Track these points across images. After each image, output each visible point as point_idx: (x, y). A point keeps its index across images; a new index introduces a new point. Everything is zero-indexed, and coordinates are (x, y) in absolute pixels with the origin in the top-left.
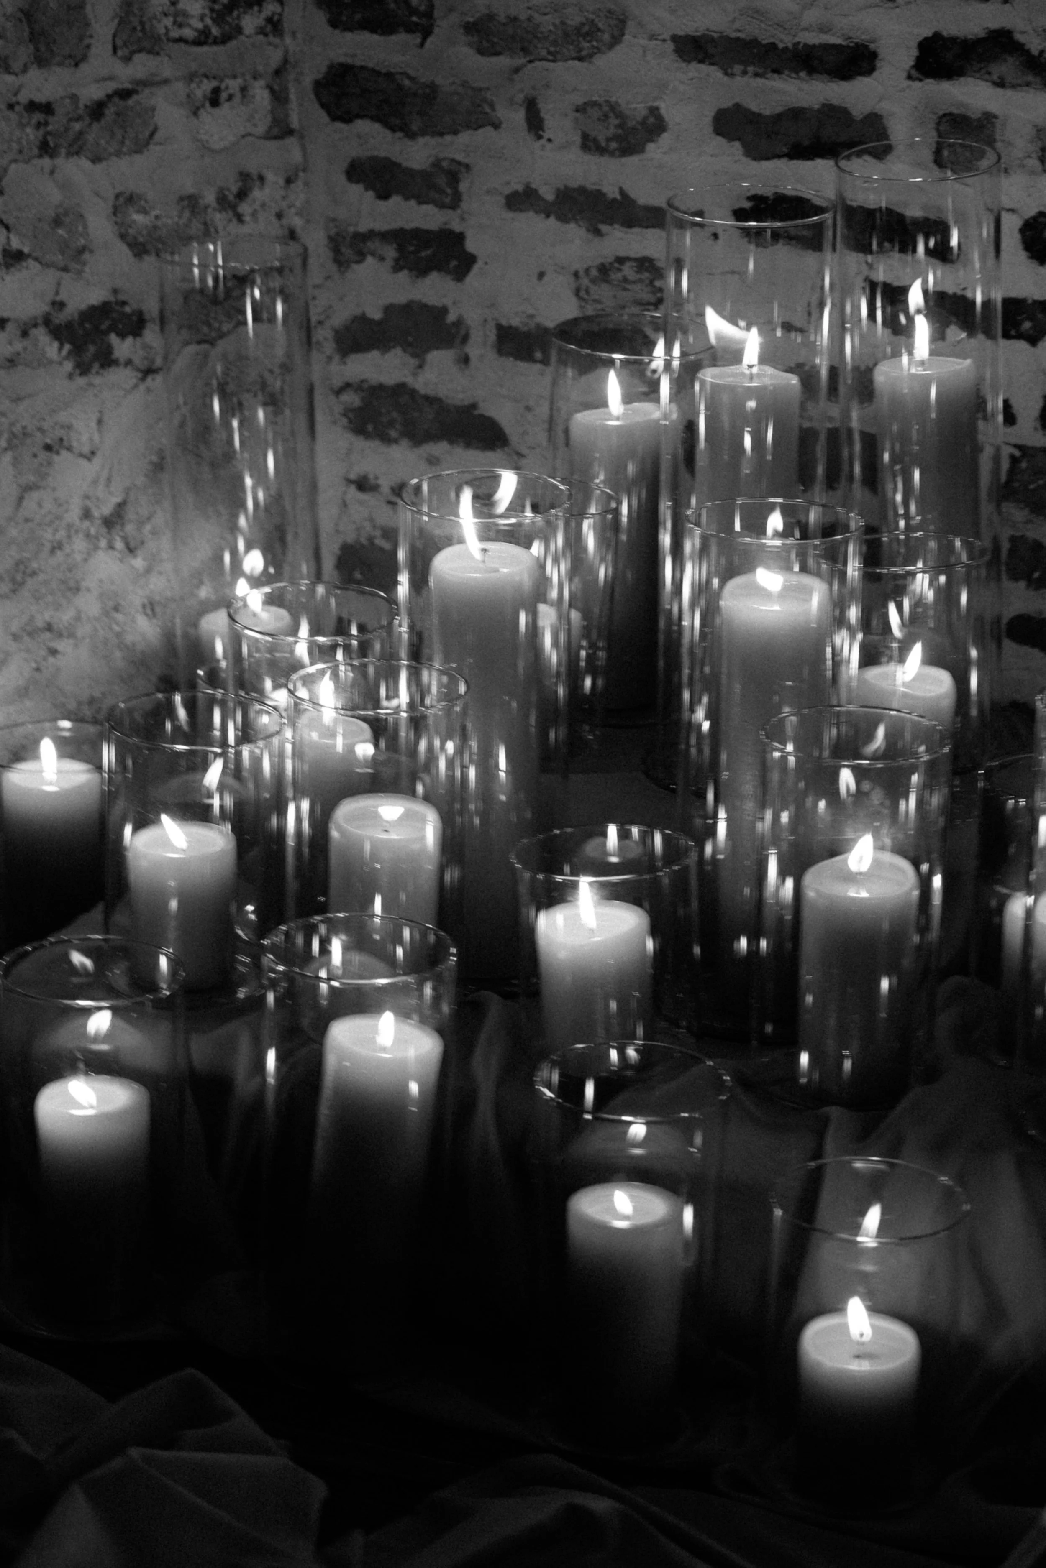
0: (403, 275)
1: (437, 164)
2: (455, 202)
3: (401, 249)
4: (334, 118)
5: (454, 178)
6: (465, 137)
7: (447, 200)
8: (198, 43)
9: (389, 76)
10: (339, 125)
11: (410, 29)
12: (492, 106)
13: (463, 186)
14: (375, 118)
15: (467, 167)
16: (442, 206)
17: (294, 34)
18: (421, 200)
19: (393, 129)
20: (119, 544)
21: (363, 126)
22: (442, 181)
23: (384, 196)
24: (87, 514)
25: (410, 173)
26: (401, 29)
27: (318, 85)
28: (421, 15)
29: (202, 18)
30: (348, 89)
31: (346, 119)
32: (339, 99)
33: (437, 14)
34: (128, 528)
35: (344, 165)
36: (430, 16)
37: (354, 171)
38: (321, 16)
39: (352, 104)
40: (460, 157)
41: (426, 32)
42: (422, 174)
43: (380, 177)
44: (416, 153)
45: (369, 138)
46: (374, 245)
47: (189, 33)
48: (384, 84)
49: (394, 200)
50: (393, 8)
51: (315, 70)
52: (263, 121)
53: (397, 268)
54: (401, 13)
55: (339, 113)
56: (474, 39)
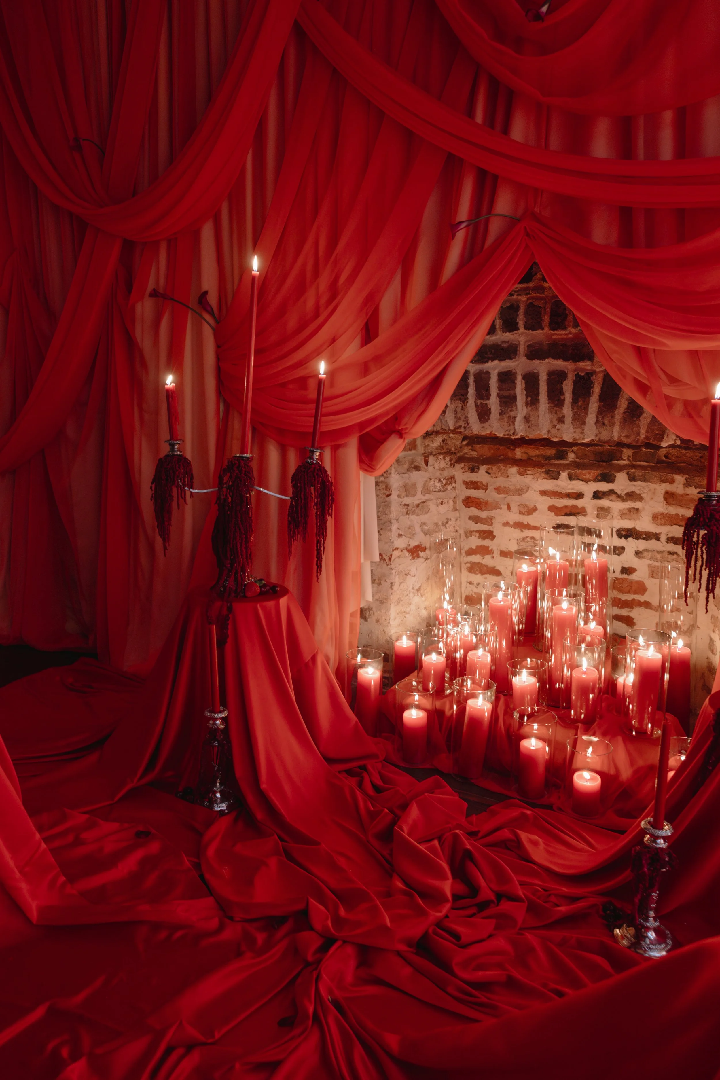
0: (480, 540)
1: (488, 517)
2: (492, 525)
3: (480, 534)
4: (466, 507)
5: (492, 519)
6: (494, 511)
7: (490, 524)
8: (439, 492)
9: (478, 499)
10: (467, 508)
11: (483, 489)
12: (500, 505)
13: (494, 521)
14: (475, 507)
15: (494, 517)
16: (488, 525)
17: (458, 490)
18: (484, 524)
19: (478, 509)
20: (419, 595)
21: (472, 509)
22: (489, 520)
23: (476, 523)
24: (413, 588)
25: (482, 518)
26: (481, 489)
27: (463, 500)
29: (439, 487)
30: (469, 501)
31: (469, 507)
32: (467, 503)
33: (488, 486)
34: (422, 591)
35: (468, 517)
36: (487, 486)
37: (470, 518)
38: (464, 487)
39: (470, 504)
40: (493, 515)
41: (486, 490)
42: (485, 519)
43: (476, 519)
44: (484, 514)
45: (474, 511)
46: (474, 533)
47: (437, 490)
48: (477, 500)
49: (479, 524)
50: (479, 484)
51: (462, 497)
52: (451, 508)
53: (479, 538)
54: (481, 485)
55: (467, 506)
56: (497, 491)
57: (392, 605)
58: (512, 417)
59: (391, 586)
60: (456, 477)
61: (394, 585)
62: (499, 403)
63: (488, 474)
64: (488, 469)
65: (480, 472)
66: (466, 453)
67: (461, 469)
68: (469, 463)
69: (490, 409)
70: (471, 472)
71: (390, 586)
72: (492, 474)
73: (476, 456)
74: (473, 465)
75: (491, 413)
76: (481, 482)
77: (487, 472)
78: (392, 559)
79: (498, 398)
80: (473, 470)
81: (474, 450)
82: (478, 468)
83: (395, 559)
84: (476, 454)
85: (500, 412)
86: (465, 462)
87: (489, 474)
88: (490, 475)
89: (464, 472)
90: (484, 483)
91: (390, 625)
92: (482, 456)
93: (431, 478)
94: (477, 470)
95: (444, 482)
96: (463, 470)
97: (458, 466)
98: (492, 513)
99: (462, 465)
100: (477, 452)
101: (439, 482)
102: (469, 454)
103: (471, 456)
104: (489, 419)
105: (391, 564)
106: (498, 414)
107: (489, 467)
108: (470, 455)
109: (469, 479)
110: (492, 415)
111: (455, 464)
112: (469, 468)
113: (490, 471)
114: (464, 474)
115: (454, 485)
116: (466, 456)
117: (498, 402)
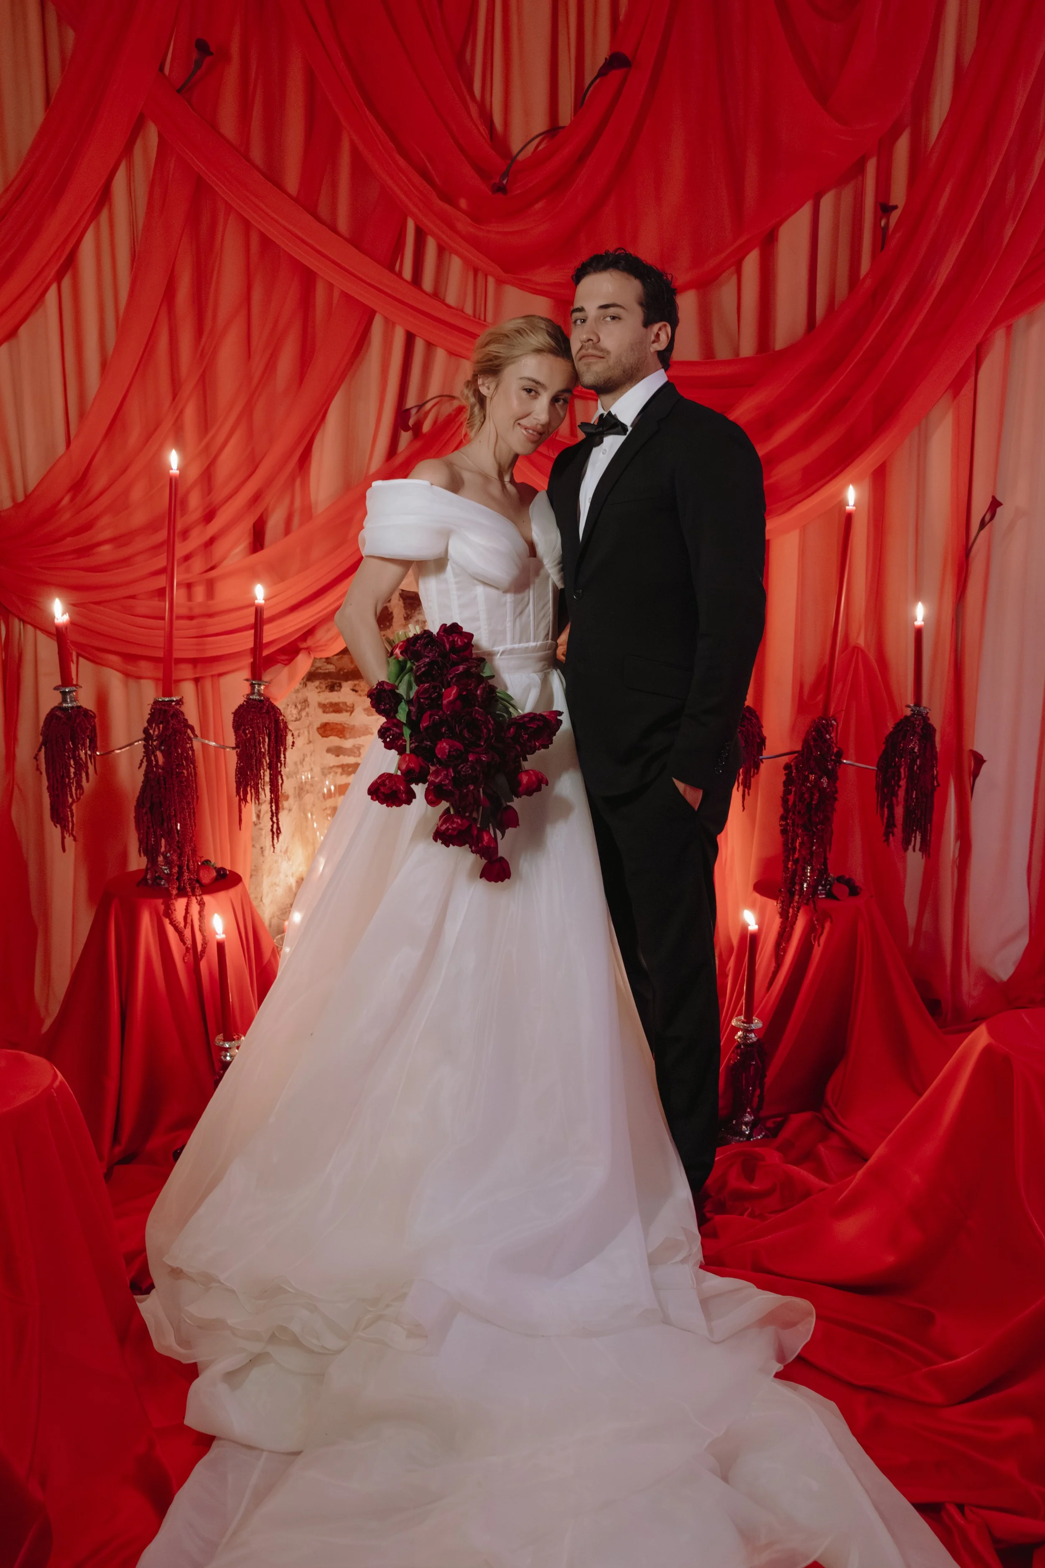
0: (344, 776)
1: (354, 746)
2: (359, 755)
3: (343, 769)
4: (323, 737)
5: (359, 748)
6: (363, 738)
7: (357, 755)
8: (295, 721)
9: (341, 724)
10: (325, 738)
11: (347, 711)
12: (371, 729)
13: (361, 751)
14: (335, 735)
15: (363, 746)
16: (355, 756)
17: (312, 716)
18: (349, 756)
19: (341, 738)
20: (286, 858)
21: (331, 738)
22: (356, 750)
23: (338, 756)
24: (281, 851)
25: (346, 749)
26: (344, 712)
27: (318, 729)
28: (350, 707)
29: (296, 714)
30: (328, 729)
31: (326, 737)
32: (325, 731)
33: (355, 707)
34: (288, 853)
35: (326, 749)
36: (353, 707)
37: (329, 750)
38: (320, 711)
39: (329, 733)
40: (361, 743)
41: (352, 712)
42: (350, 749)
43: (337, 751)
44: (348, 744)
45: (334, 741)
46: (335, 769)
47: (294, 719)
48: (339, 727)
49: (341, 756)
50: (341, 705)
51: (317, 724)
52: (306, 741)
53: (342, 774)
54: (344, 707)
55: (325, 735)
56: (366, 712)
57: (265, 876)
58: (420, 622)
59: (262, 852)
60: (309, 700)
61: (265, 849)
62: (403, 605)
63: (354, 692)
64: (355, 685)
65: (342, 690)
66: (319, 668)
67: (316, 689)
68: (326, 680)
69: (392, 613)
70: (329, 692)
71: (260, 851)
72: (360, 692)
73: (334, 670)
74: (332, 682)
75: (393, 617)
76: (345, 703)
77: (353, 690)
78: (261, 816)
79: (401, 599)
80: (332, 688)
81: (331, 664)
82: (340, 686)
83: (264, 815)
84: (334, 667)
85: (405, 616)
86: (321, 679)
87: (356, 691)
88: (357, 694)
89: (319, 692)
90: (348, 704)
91: (263, 904)
92: (341, 669)
93: (288, 704)
94: (339, 688)
95: (299, 707)
96: (319, 690)
97: (312, 685)
98: (359, 741)
99: (317, 683)
100: (334, 665)
101: (295, 708)
102: (324, 668)
103: (327, 671)
104: (391, 625)
105: (260, 823)
106: (403, 619)
107: (356, 682)
108: (326, 669)
109: (327, 701)
110: (394, 620)
111: (308, 683)
112: (326, 687)
113: (357, 688)
114: (319, 694)
115: (307, 709)
116: (320, 671)
117: (401, 603)
